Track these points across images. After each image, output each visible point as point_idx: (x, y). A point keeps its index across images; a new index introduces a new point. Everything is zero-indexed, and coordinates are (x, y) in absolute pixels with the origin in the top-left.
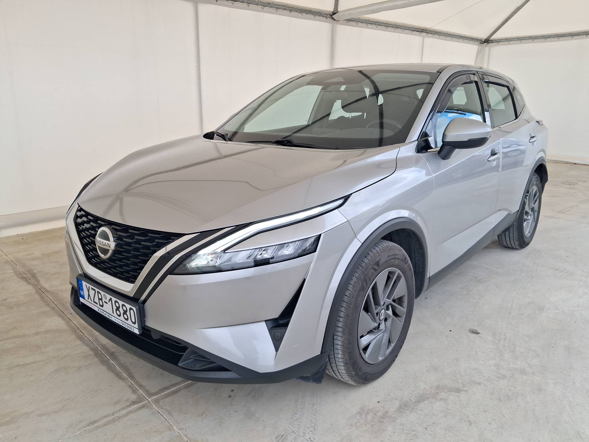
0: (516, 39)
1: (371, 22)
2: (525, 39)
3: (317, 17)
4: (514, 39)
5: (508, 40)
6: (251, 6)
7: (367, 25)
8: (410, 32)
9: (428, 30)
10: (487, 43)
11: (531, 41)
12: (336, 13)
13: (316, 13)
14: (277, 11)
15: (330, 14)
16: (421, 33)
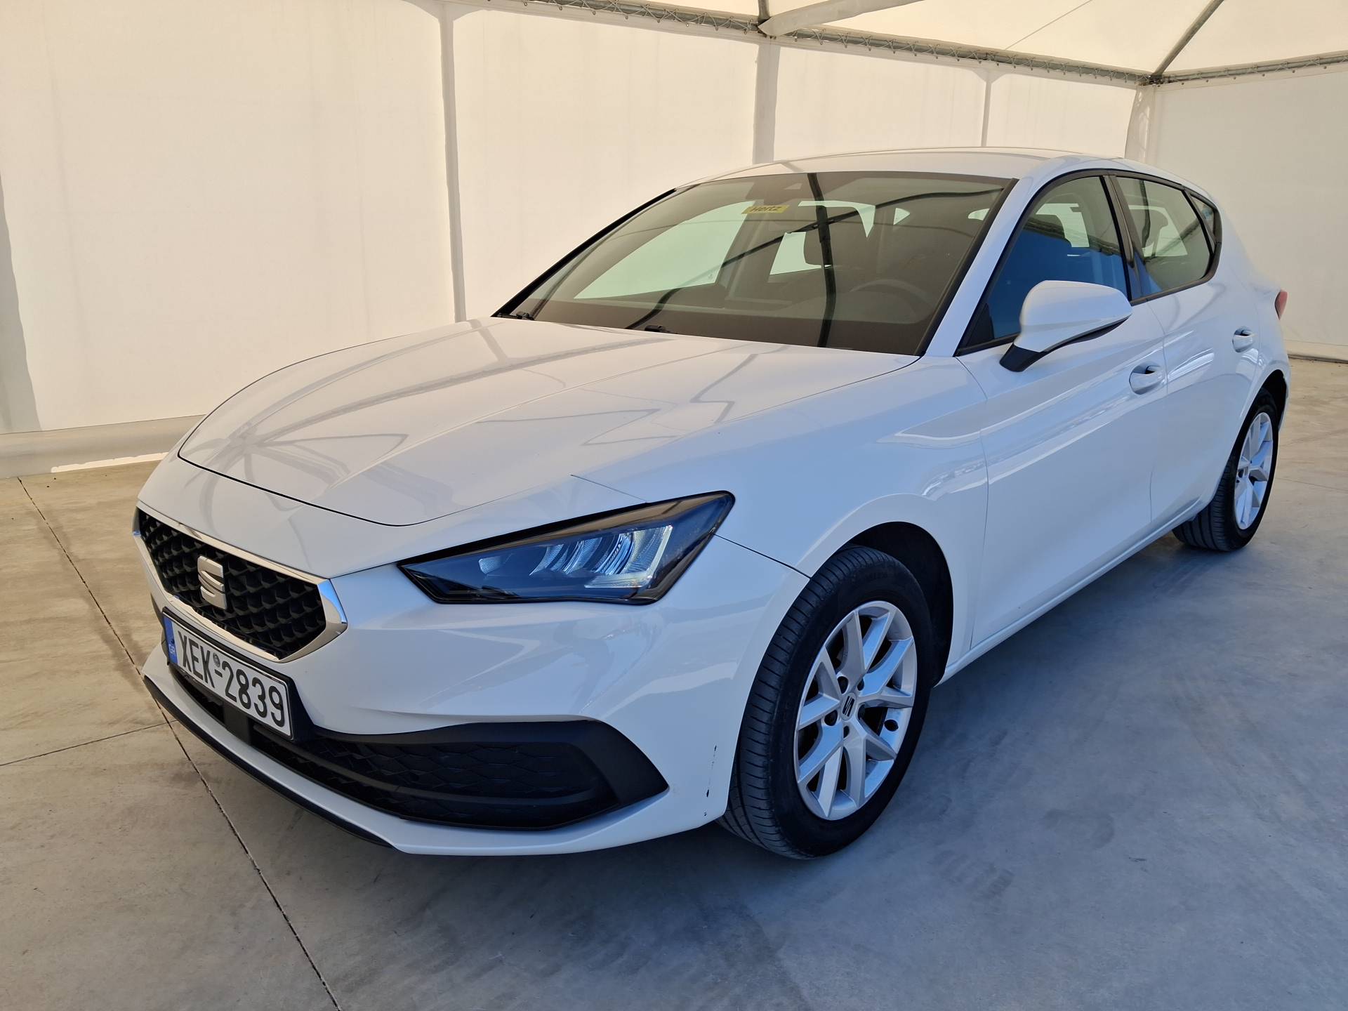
0: (1223, 73)
1: (854, 39)
2: (1244, 71)
3: (722, 30)
4: (1220, 72)
5: (1205, 75)
6: (568, 9)
7: (846, 47)
8: (953, 60)
9: (998, 54)
10: (1157, 83)
11: (1260, 76)
12: (766, 20)
13: (717, 21)
14: (627, 18)
15: (754, 23)
16: (984, 62)
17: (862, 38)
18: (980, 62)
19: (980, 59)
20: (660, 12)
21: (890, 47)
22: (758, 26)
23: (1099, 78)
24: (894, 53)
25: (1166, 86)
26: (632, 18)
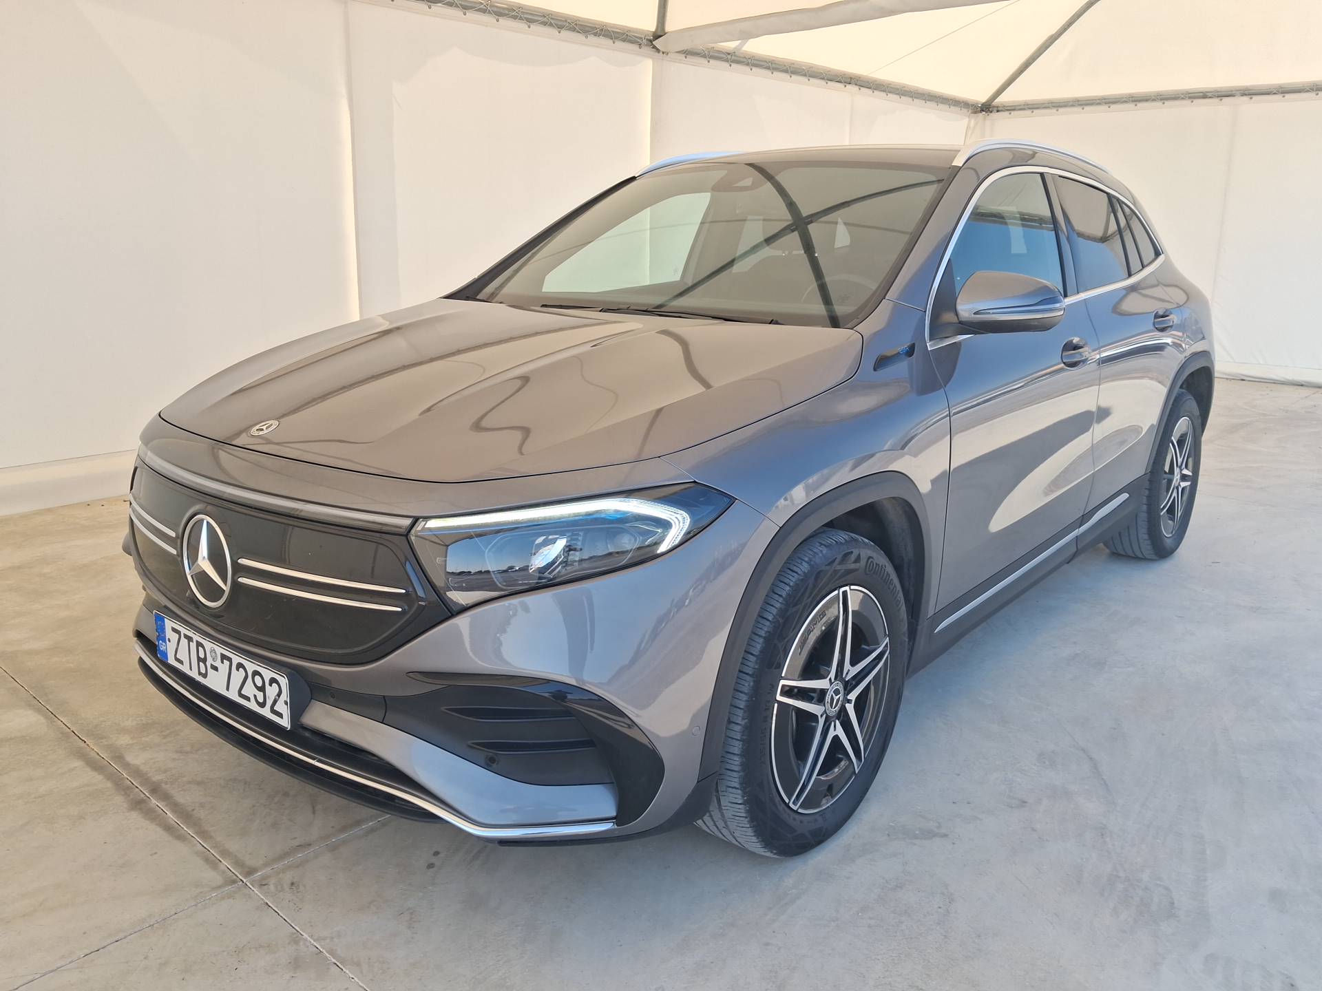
0: (1047, 105)
1: (738, 59)
2: (1065, 104)
3: (619, 44)
4: (1045, 104)
5: (1030, 106)
6: (471, 14)
7: (731, 66)
8: (823, 82)
9: (860, 79)
10: (986, 112)
11: (1078, 109)
12: (661, 36)
13: (617, 35)
14: (529, 27)
15: (649, 38)
16: (847, 85)
17: (745, 58)
18: (845, 86)
19: (845, 82)
20: (559, 23)
21: (768, 68)
22: (653, 40)
23: (941, 106)
24: (772, 73)
25: (994, 115)
26: (535, 27)
